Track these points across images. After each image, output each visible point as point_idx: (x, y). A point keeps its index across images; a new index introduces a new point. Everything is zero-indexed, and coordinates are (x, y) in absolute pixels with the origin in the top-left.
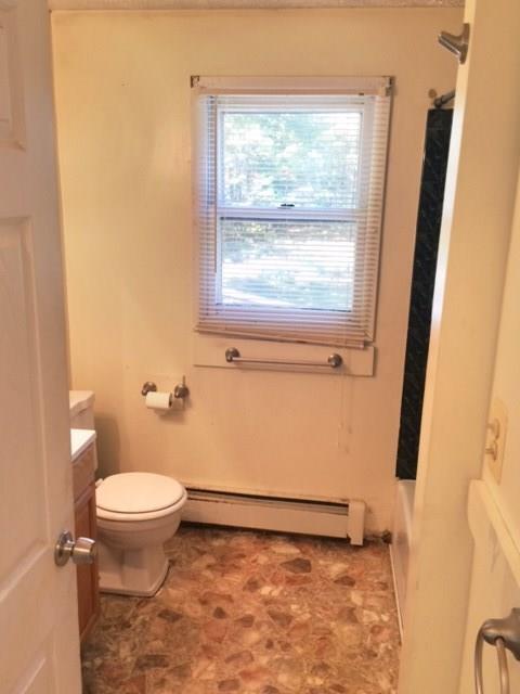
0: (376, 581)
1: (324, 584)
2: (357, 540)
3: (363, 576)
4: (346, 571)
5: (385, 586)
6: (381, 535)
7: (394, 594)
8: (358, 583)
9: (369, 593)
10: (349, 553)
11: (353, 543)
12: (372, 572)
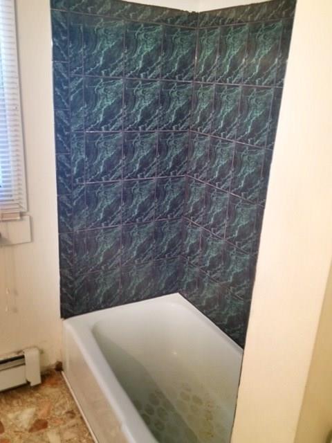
0: (63, 412)
1: (21, 438)
2: (35, 380)
3: (52, 412)
4: (36, 415)
5: (72, 413)
6: (54, 367)
7: (82, 418)
8: (49, 422)
9: (61, 427)
10: (31, 395)
11: (32, 384)
12: (57, 405)
